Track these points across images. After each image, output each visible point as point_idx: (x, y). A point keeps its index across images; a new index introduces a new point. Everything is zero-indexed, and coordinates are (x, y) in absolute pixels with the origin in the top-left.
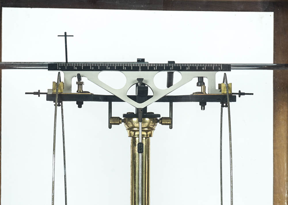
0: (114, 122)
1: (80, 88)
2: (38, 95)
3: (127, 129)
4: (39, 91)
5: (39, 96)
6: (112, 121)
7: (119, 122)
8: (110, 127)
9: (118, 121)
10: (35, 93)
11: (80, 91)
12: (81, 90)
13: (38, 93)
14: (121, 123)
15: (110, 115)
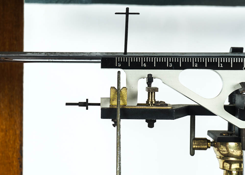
0: (199, 147)
1: (152, 97)
2: (85, 107)
3: (219, 157)
4: (87, 100)
5: (87, 109)
6: (196, 145)
7: (206, 147)
8: (192, 154)
9: (205, 145)
10: (81, 104)
11: (152, 102)
12: (153, 100)
13: (86, 104)
14: (210, 147)
15: (192, 135)
